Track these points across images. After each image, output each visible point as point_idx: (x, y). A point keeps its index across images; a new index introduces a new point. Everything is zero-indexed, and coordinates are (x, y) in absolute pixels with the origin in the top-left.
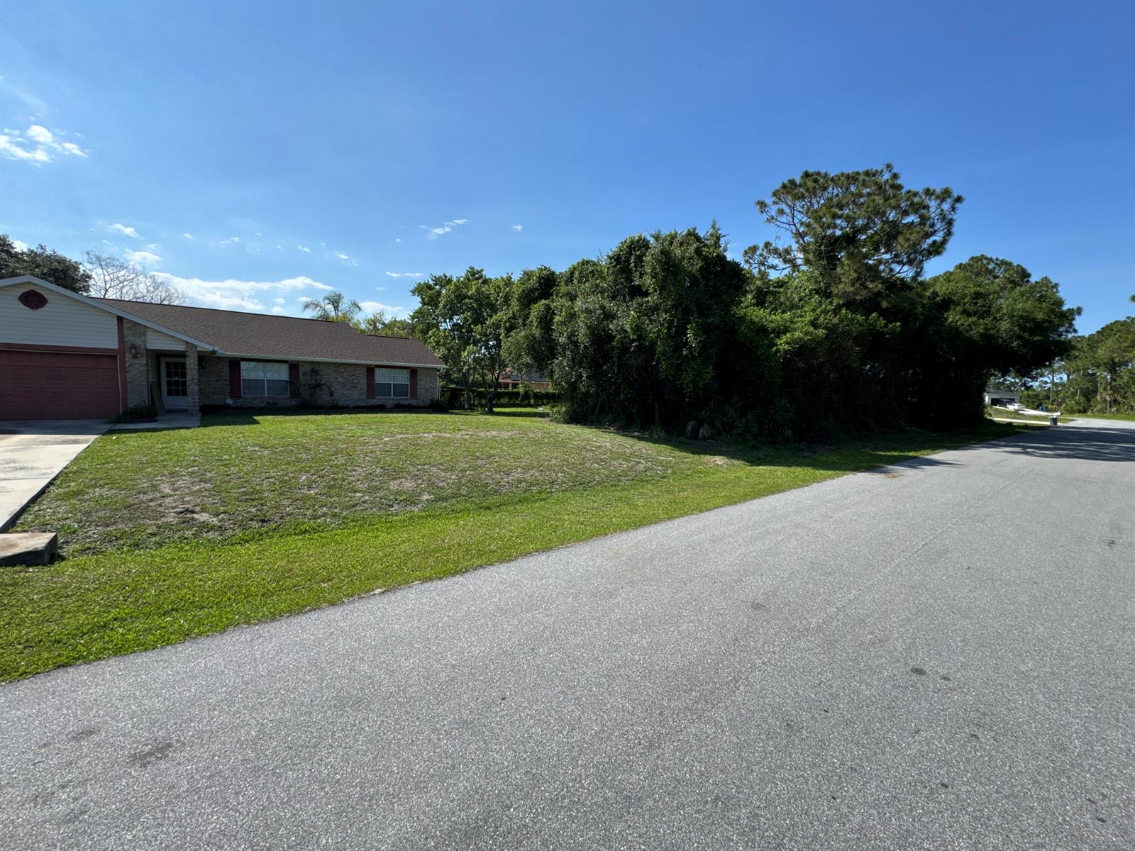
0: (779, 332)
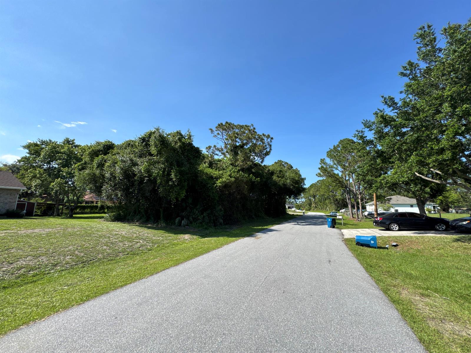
0: (217, 178)
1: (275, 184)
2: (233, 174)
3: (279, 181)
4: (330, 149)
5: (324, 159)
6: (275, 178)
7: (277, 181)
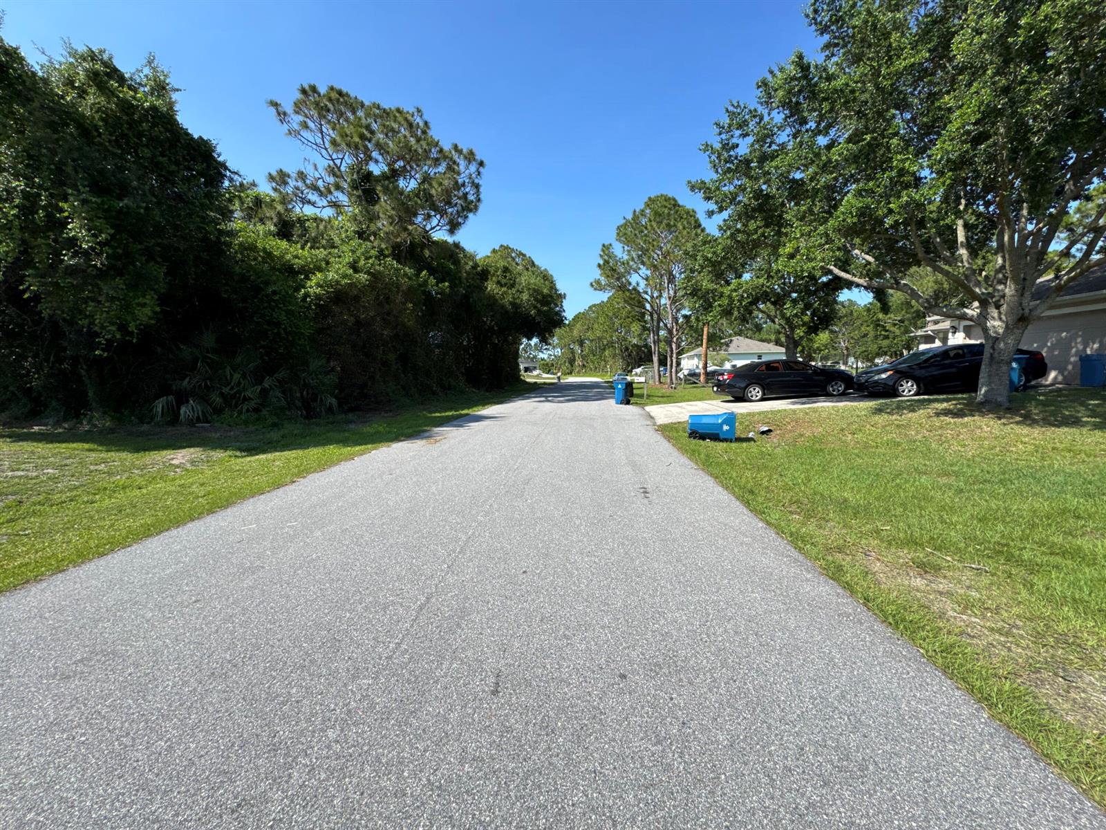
1: (492, 302)
2: (362, 262)
3: (502, 295)
5: (611, 245)
6: (491, 286)
7: (497, 297)
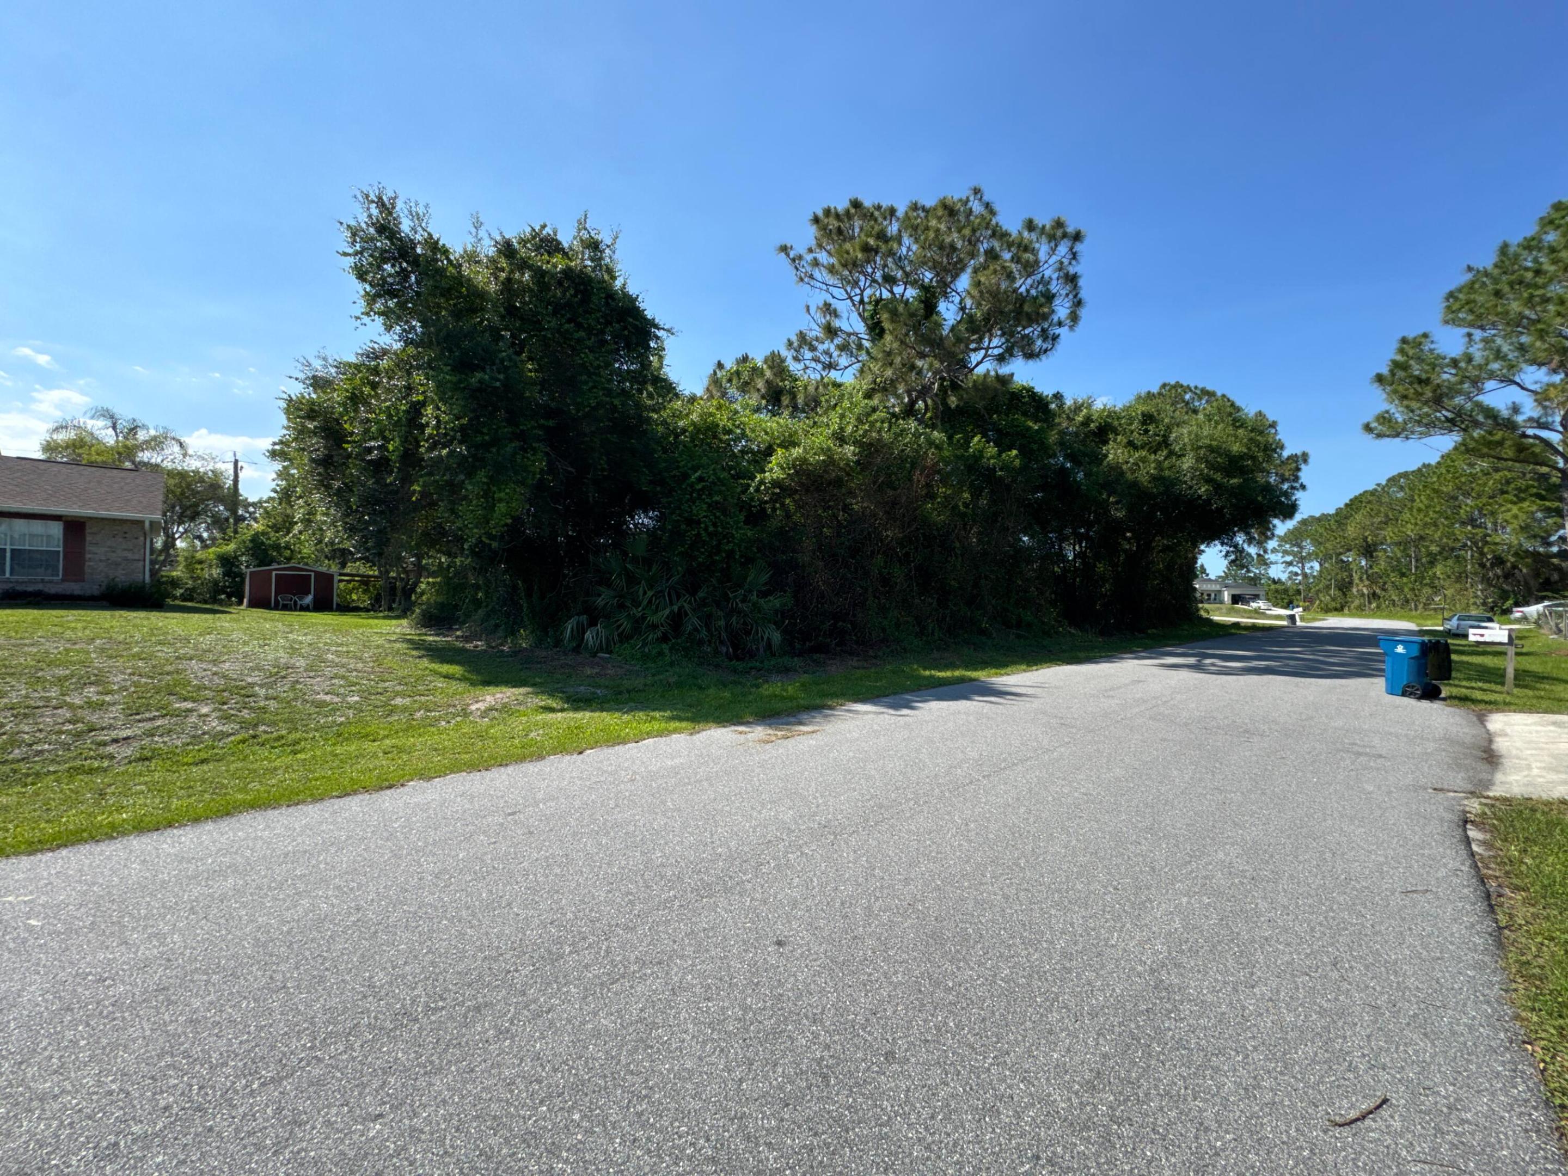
0: (773, 451)
4: (1470, 269)
5: (1425, 336)
